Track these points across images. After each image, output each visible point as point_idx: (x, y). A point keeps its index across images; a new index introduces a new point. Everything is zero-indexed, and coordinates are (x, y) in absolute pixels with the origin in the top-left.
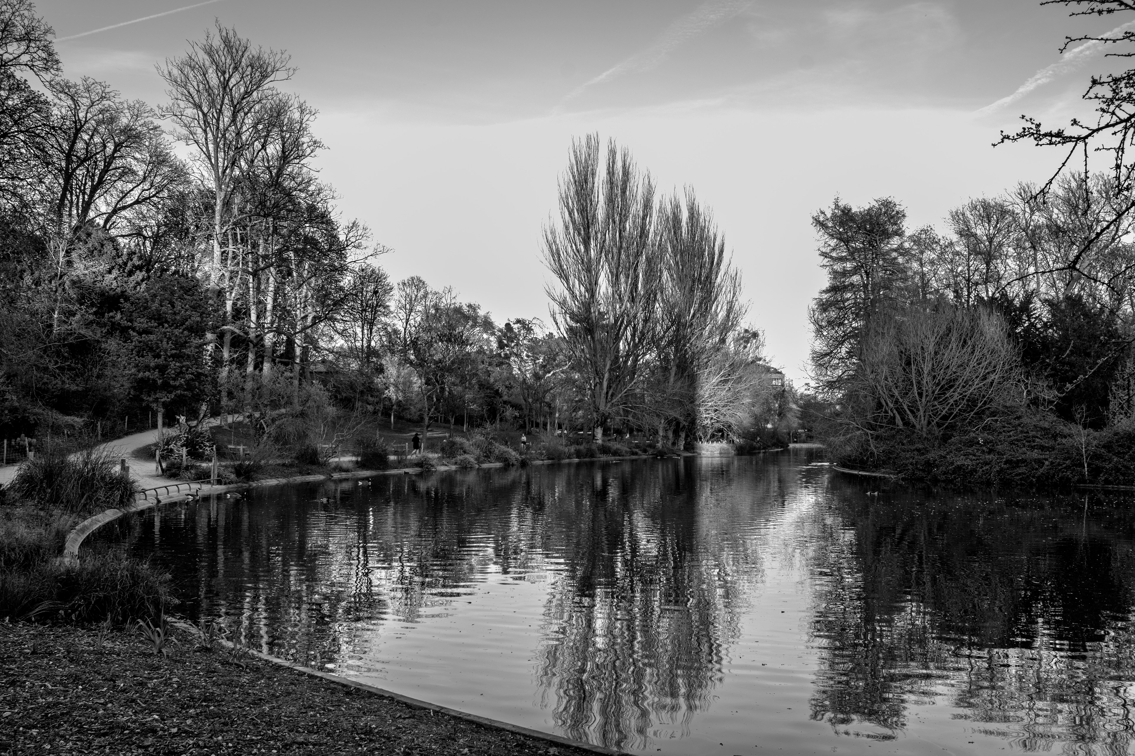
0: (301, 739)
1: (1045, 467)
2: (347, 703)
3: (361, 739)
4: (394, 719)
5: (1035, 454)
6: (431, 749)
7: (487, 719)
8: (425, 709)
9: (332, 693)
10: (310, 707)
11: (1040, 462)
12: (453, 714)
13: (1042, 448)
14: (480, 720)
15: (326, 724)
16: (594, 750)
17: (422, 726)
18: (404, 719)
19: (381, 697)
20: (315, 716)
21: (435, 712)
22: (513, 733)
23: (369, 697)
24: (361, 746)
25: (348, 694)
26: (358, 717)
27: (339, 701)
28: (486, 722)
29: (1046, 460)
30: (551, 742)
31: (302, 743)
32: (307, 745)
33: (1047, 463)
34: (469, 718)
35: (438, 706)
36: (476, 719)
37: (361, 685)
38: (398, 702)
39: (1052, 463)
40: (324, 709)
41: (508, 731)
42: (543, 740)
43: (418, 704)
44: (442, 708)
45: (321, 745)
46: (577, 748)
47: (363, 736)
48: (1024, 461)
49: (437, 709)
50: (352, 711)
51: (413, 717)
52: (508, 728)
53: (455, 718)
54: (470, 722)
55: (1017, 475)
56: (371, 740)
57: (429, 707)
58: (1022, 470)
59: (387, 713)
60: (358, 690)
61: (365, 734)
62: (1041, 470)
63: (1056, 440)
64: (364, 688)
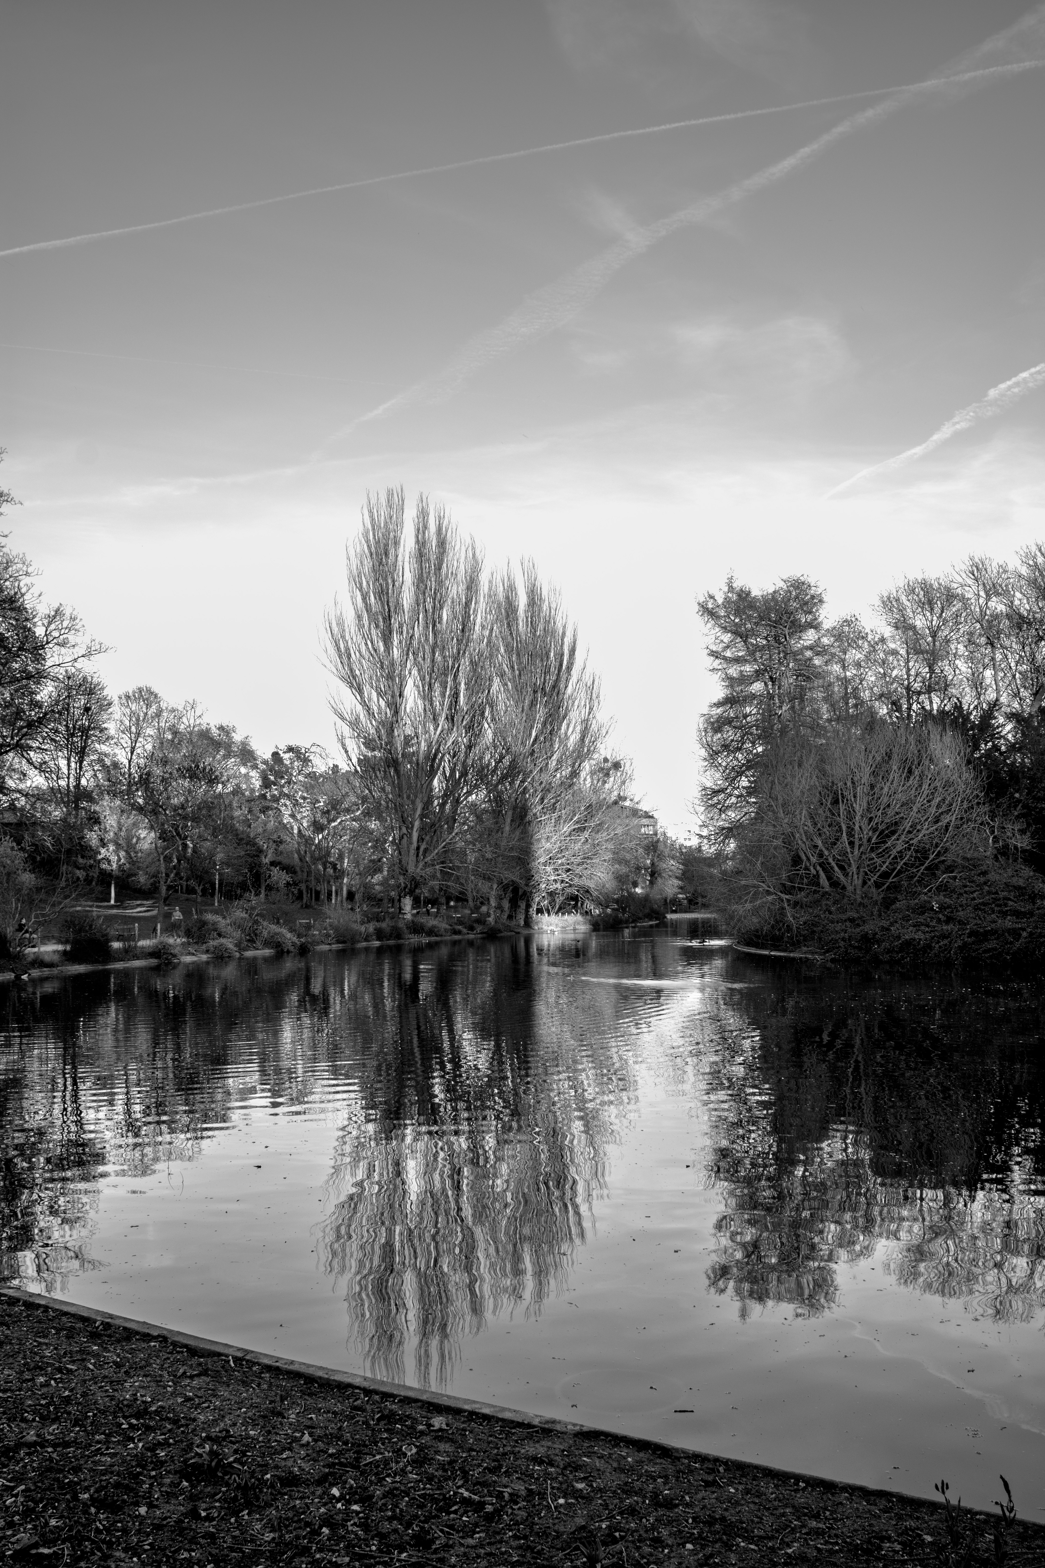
0: (31, 1436)
1: (1022, 940)
2: (97, 1356)
3: (132, 1426)
4: (177, 1379)
5: (1008, 923)
6: (248, 1437)
7: (321, 1368)
8: (219, 1354)
9: (68, 1337)
10: (37, 1367)
11: (1016, 933)
12: (266, 1361)
13: (1017, 914)
14: (311, 1371)
15: (67, 1400)
16: (500, 1416)
17: (223, 1392)
18: (192, 1377)
19: (147, 1337)
20: (47, 1384)
21: (236, 1359)
22: (368, 1392)
23: (128, 1339)
24: (132, 1439)
25: (94, 1336)
26: (118, 1382)
27: (81, 1352)
28: (320, 1374)
29: (1024, 929)
30: (430, 1404)
31: (34, 1444)
32: (43, 1447)
33: (1024, 934)
34: (291, 1367)
35: (239, 1349)
36: (303, 1369)
37: (111, 1316)
38: (175, 1344)
39: (1031, 934)
40: (60, 1370)
41: (358, 1388)
42: (416, 1401)
43: (208, 1347)
44: (247, 1352)
45: (67, 1445)
46: (472, 1413)
47: (134, 1421)
48: (993, 932)
49: (239, 1354)
50: (108, 1371)
51: (204, 1373)
52: (357, 1381)
53: (268, 1368)
54: (297, 1375)
55: (985, 952)
56: (149, 1429)
57: (226, 1351)
58: (992, 944)
59: (162, 1368)
60: (107, 1326)
61: (137, 1416)
62: (1017, 945)
63: (1034, 903)
64: (117, 1322)
